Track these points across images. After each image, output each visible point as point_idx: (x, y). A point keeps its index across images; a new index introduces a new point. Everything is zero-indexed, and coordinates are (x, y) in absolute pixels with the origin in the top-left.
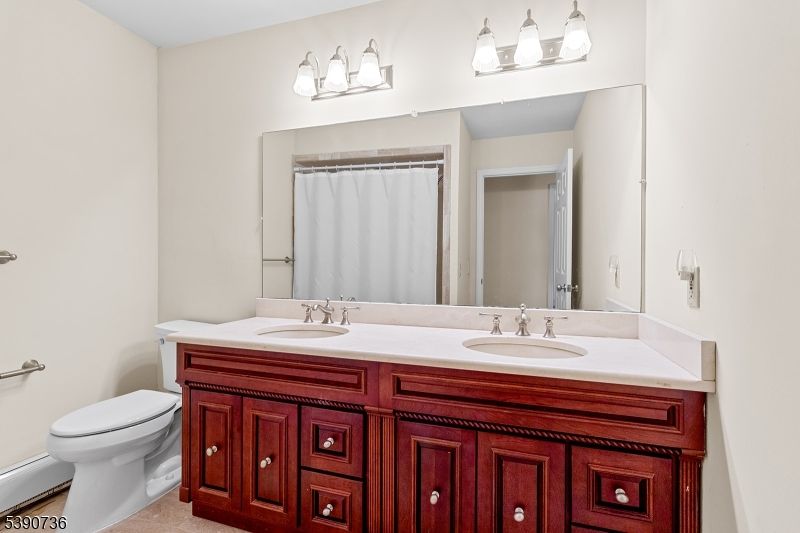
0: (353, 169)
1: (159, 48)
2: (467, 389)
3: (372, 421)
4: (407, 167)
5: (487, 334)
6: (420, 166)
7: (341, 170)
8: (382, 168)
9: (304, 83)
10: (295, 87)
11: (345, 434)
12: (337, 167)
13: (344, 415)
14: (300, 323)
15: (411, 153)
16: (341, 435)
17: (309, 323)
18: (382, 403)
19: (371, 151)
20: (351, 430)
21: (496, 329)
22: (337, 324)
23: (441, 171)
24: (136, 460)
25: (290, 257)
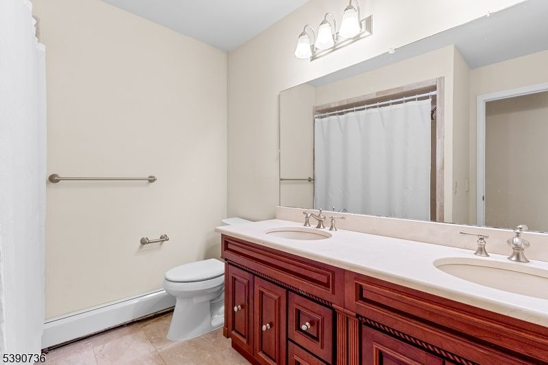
0: (356, 110)
1: (228, 52)
2: (431, 313)
3: (339, 319)
4: (401, 102)
5: (470, 254)
6: (414, 100)
7: (347, 112)
8: (380, 106)
9: (303, 49)
10: (296, 53)
11: (318, 322)
12: (344, 110)
13: (318, 307)
14: (300, 225)
15: (405, 90)
16: (316, 322)
17: (308, 227)
18: (346, 305)
19: (371, 94)
20: (323, 320)
21: (481, 250)
22: (327, 230)
23: (434, 102)
24: (206, 302)
25: (312, 178)
